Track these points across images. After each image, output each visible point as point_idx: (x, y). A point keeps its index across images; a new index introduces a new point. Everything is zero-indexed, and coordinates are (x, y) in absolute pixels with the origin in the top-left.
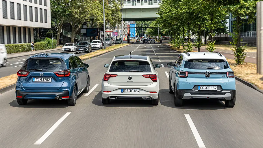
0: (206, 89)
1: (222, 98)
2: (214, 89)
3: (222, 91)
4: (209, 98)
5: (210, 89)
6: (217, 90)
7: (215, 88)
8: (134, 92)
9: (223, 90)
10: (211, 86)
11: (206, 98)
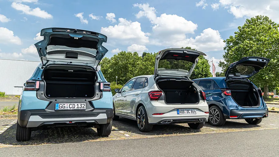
0: (69, 108)
1: (93, 121)
2: (82, 108)
3: (93, 110)
4: (73, 122)
5: (76, 108)
6: (86, 109)
7: (83, 106)
8: (191, 113)
9: (95, 109)
10: (77, 104)
11: (68, 122)
